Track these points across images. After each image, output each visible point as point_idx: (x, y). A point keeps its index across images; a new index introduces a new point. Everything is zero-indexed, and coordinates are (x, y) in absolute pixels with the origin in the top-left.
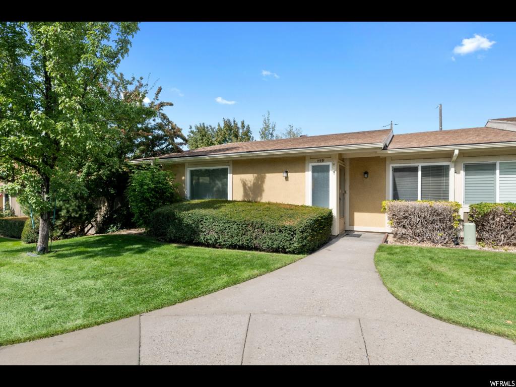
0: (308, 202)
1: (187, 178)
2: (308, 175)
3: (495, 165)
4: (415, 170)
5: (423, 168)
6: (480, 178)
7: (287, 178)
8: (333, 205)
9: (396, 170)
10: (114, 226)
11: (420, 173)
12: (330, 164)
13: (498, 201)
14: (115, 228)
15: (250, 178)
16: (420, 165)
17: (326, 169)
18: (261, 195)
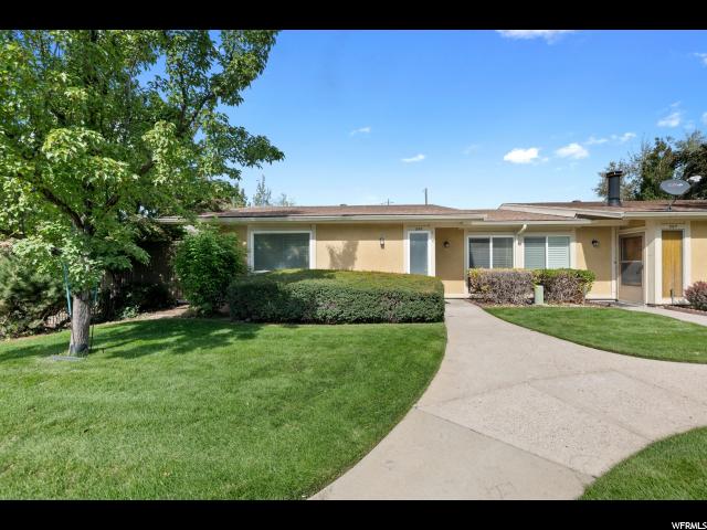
0: (407, 270)
1: (250, 243)
2: (407, 243)
3: (544, 239)
4: (487, 241)
5: (494, 239)
6: (535, 249)
7: (383, 246)
8: (431, 271)
9: (472, 241)
10: (130, 310)
11: (491, 244)
12: (429, 232)
13: (548, 267)
14: (133, 313)
15: (339, 245)
16: (491, 237)
17: (425, 238)
18: (353, 264)
